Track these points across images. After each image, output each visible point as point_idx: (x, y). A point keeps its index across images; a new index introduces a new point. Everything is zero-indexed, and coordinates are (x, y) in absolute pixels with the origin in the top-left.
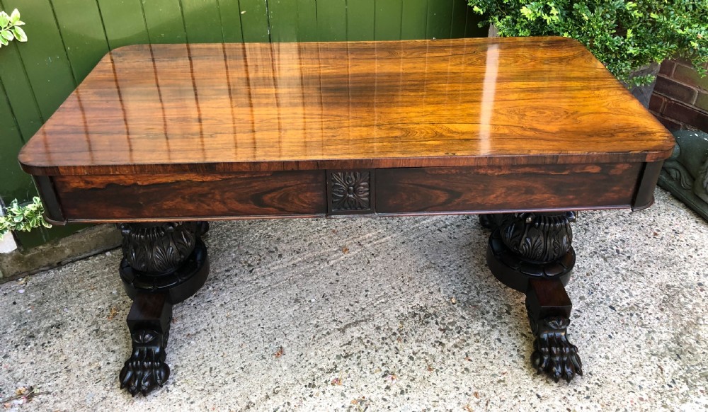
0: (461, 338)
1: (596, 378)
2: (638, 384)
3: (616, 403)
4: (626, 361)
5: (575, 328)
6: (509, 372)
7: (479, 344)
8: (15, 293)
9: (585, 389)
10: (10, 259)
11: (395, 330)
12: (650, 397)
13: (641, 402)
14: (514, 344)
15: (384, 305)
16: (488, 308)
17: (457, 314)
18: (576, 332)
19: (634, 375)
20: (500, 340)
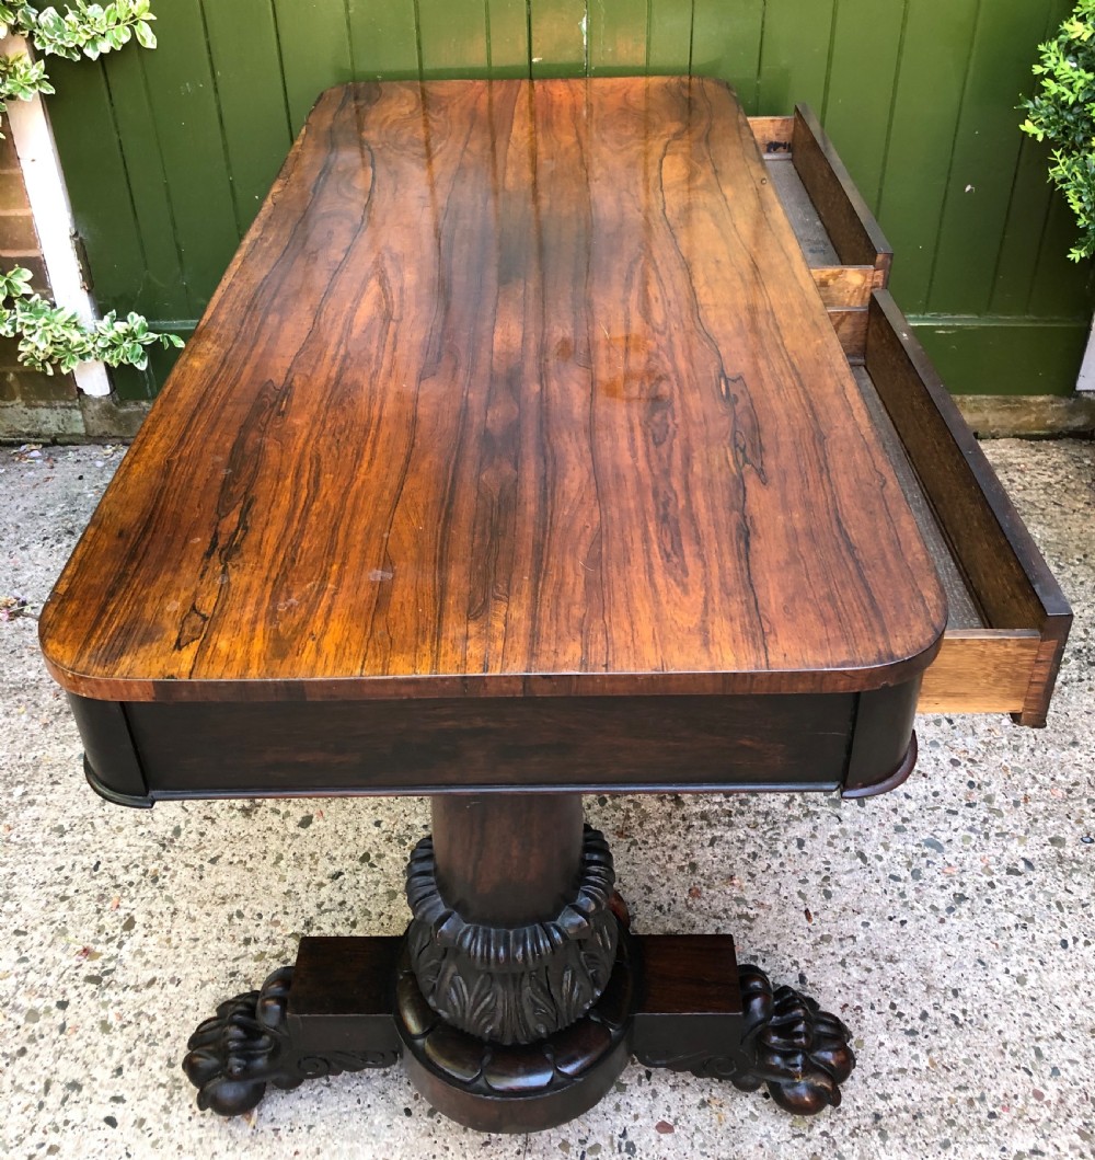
0: (726, 807)
1: (962, 1006)
2: (1055, 1062)
3: (971, 1073)
4: (1063, 1006)
5: (990, 892)
6: (775, 909)
7: (752, 833)
8: (90, 464)
9: (917, 1015)
10: (97, 407)
12: (1061, 1101)
13: (1033, 1101)
14: (827, 863)
18: (989, 901)
19: (1059, 1041)
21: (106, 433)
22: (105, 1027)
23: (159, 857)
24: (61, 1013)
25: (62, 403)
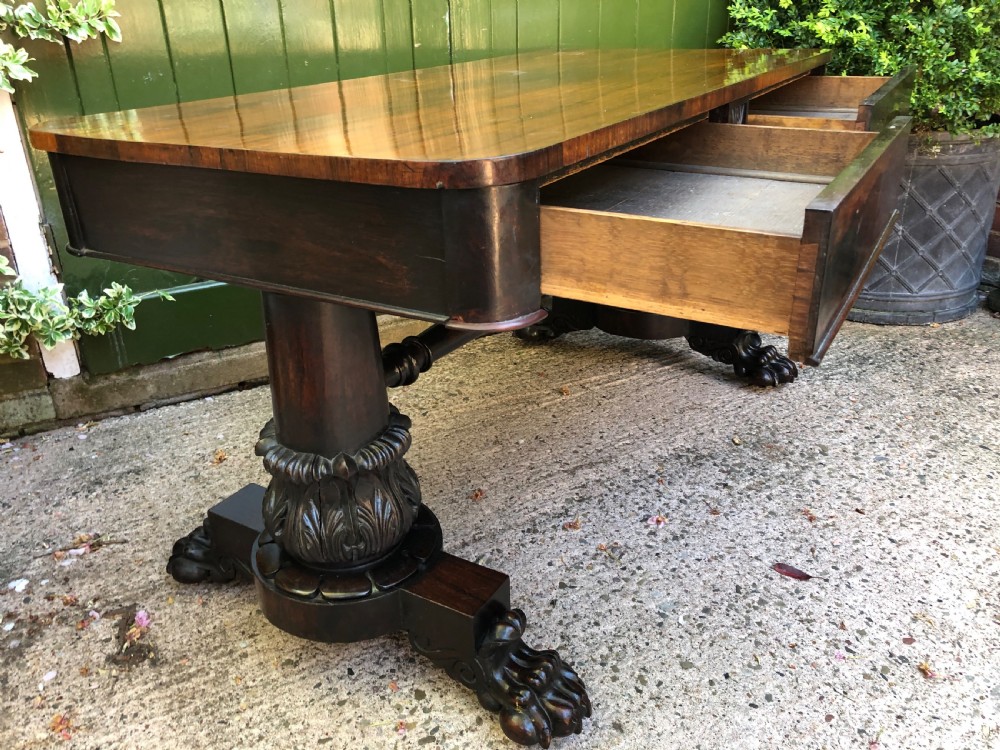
8: (72, 439)
10: (68, 389)
11: (652, 472)
15: (630, 447)
16: (791, 448)
17: (744, 455)
20: (817, 482)
21: (77, 412)
25: (31, 392)
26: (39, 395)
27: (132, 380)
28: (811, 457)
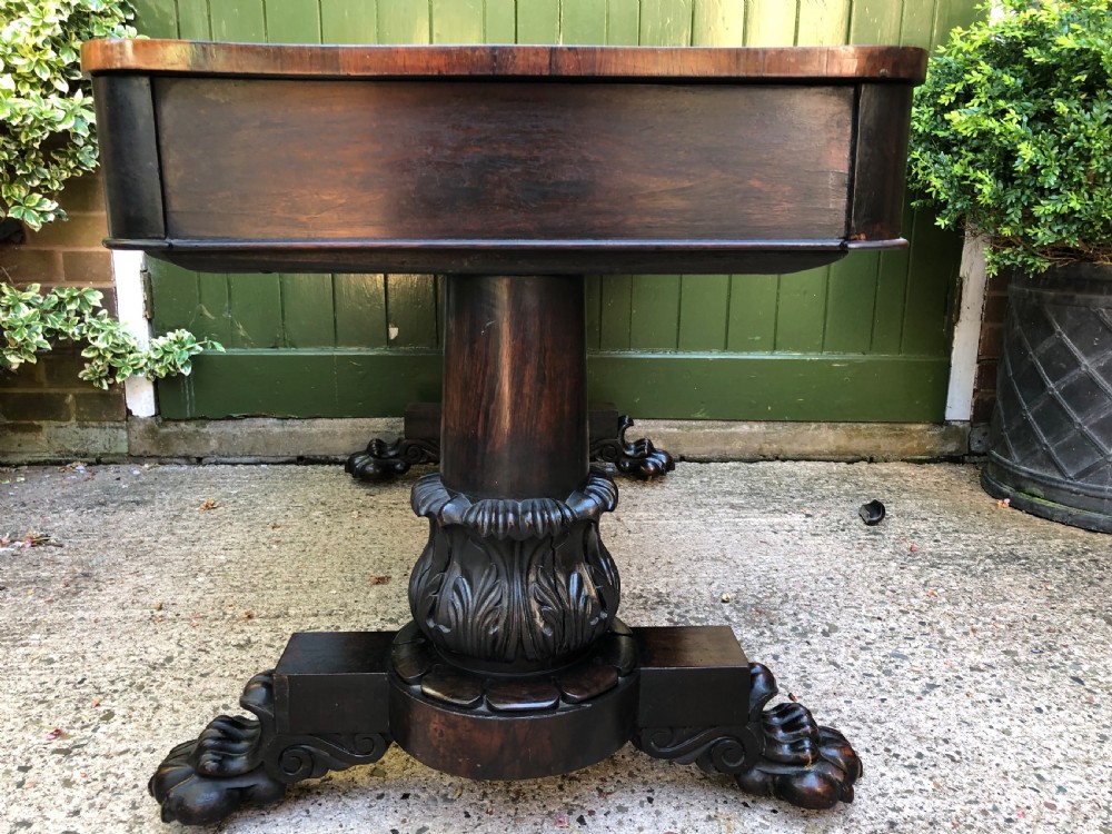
1: (955, 749)
2: (1058, 783)
3: (978, 792)
5: (958, 682)
8: (128, 473)
9: (913, 755)
10: (141, 427)
13: (1047, 810)
14: (803, 667)
16: (788, 620)
21: (145, 452)
22: (67, 783)
23: (148, 674)
24: (22, 774)
25: (112, 424)
26: (117, 428)
27: (197, 431)
28: (804, 634)
